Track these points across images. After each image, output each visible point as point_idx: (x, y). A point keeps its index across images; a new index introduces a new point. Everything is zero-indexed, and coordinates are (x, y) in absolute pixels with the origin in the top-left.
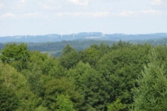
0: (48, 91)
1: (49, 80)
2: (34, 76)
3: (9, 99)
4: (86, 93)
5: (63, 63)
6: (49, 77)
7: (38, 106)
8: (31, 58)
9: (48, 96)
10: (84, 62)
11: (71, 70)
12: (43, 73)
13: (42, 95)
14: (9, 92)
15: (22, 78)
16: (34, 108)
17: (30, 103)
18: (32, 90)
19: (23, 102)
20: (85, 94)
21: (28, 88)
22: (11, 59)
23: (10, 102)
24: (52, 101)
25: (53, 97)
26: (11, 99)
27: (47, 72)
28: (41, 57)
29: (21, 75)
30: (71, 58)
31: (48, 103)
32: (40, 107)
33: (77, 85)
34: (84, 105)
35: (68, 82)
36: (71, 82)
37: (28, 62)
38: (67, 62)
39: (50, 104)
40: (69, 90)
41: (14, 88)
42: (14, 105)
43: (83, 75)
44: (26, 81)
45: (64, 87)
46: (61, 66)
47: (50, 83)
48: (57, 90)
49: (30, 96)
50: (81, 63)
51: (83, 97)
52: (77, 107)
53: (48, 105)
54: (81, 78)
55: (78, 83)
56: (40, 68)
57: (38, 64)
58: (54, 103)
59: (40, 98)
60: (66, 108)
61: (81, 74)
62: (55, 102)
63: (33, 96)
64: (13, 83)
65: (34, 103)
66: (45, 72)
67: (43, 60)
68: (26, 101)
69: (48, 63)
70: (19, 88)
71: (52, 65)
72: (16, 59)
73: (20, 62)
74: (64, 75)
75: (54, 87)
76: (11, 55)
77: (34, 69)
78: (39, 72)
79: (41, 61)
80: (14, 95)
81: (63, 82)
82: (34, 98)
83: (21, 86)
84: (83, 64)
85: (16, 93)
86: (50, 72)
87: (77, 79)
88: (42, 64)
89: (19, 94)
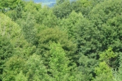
0: (42, 40)
1: (43, 29)
2: (28, 25)
3: (4, 47)
4: (79, 41)
5: (57, 12)
6: (43, 26)
7: (32, 54)
8: (26, 8)
9: (42, 45)
10: (77, 12)
11: (63, 19)
12: (37, 23)
13: (37, 43)
14: (3, 40)
15: (17, 27)
16: (29, 56)
17: (24, 51)
18: (26, 38)
19: (18, 50)
20: (77, 43)
21: (22, 36)
22: (6, 9)
23: (5, 50)
24: (46, 49)
25: (46, 46)
26: (6, 47)
27: (41, 21)
28: (35, 6)
29: (15, 24)
30: (65, 8)
31: (42, 51)
32: (34, 55)
33: (69, 33)
34: (76, 53)
35: (61, 31)
36: (64, 31)
37: (23, 12)
38: (60, 12)
39: (44, 53)
40: (62, 39)
41: (9, 36)
42: (8, 53)
43: (76, 24)
44: (20, 30)
45: (57, 36)
46: (54, 16)
47: (44, 32)
48: (50, 39)
49: (24, 44)
50: (73, 13)
51: (75, 45)
52: (70, 55)
53: (41, 53)
54: (74, 27)
55: (71, 32)
56: (33, 17)
57: (32, 13)
58: (47, 52)
59: (34, 47)
60: (58, 56)
61: (74, 23)
62: (49, 50)
63: (27, 44)
64: (7, 32)
65: (28, 51)
66: (39, 21)
67: (37, 9)
68: (21, 49)
69: (43, 12)
70: (14, 36)
71: (46, 15)
72: (11, 9)
73: (14, 12)
74: (57, 24)
75: (48, 36)
76: (6, 5)
77: (28, 18)
78: (33, 21)
79: (35, 10)
80: (9, 43)
81: (56, 31)
82: (28, 47)
83: (16, 34)
84: (76, 14)
85: (11, 41)
86: (44, 22)
87: (70, 28)
88: (36, 13)
89: (13, 42)
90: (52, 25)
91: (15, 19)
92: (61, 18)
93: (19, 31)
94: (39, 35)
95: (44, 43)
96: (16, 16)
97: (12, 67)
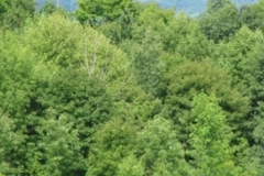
90: (198, 55)
91: (117, 40)
92: (216, 42)
93: (125, 66)
94: (169, 76)
95: (179, 92)
96: (119, 35)
97: (109, 143)
